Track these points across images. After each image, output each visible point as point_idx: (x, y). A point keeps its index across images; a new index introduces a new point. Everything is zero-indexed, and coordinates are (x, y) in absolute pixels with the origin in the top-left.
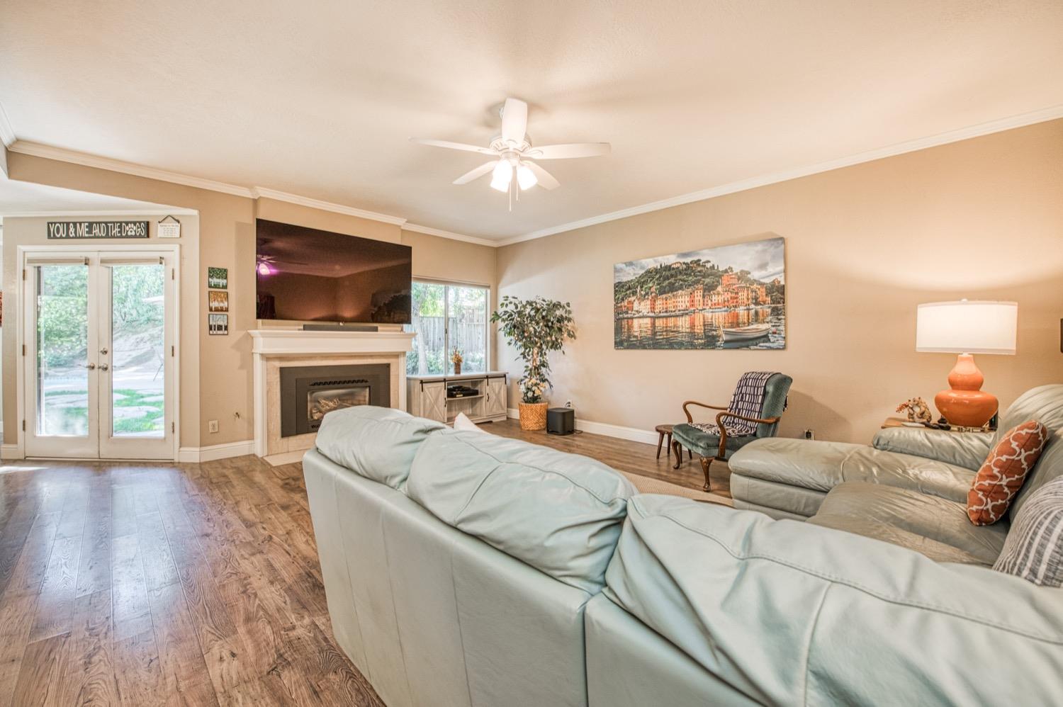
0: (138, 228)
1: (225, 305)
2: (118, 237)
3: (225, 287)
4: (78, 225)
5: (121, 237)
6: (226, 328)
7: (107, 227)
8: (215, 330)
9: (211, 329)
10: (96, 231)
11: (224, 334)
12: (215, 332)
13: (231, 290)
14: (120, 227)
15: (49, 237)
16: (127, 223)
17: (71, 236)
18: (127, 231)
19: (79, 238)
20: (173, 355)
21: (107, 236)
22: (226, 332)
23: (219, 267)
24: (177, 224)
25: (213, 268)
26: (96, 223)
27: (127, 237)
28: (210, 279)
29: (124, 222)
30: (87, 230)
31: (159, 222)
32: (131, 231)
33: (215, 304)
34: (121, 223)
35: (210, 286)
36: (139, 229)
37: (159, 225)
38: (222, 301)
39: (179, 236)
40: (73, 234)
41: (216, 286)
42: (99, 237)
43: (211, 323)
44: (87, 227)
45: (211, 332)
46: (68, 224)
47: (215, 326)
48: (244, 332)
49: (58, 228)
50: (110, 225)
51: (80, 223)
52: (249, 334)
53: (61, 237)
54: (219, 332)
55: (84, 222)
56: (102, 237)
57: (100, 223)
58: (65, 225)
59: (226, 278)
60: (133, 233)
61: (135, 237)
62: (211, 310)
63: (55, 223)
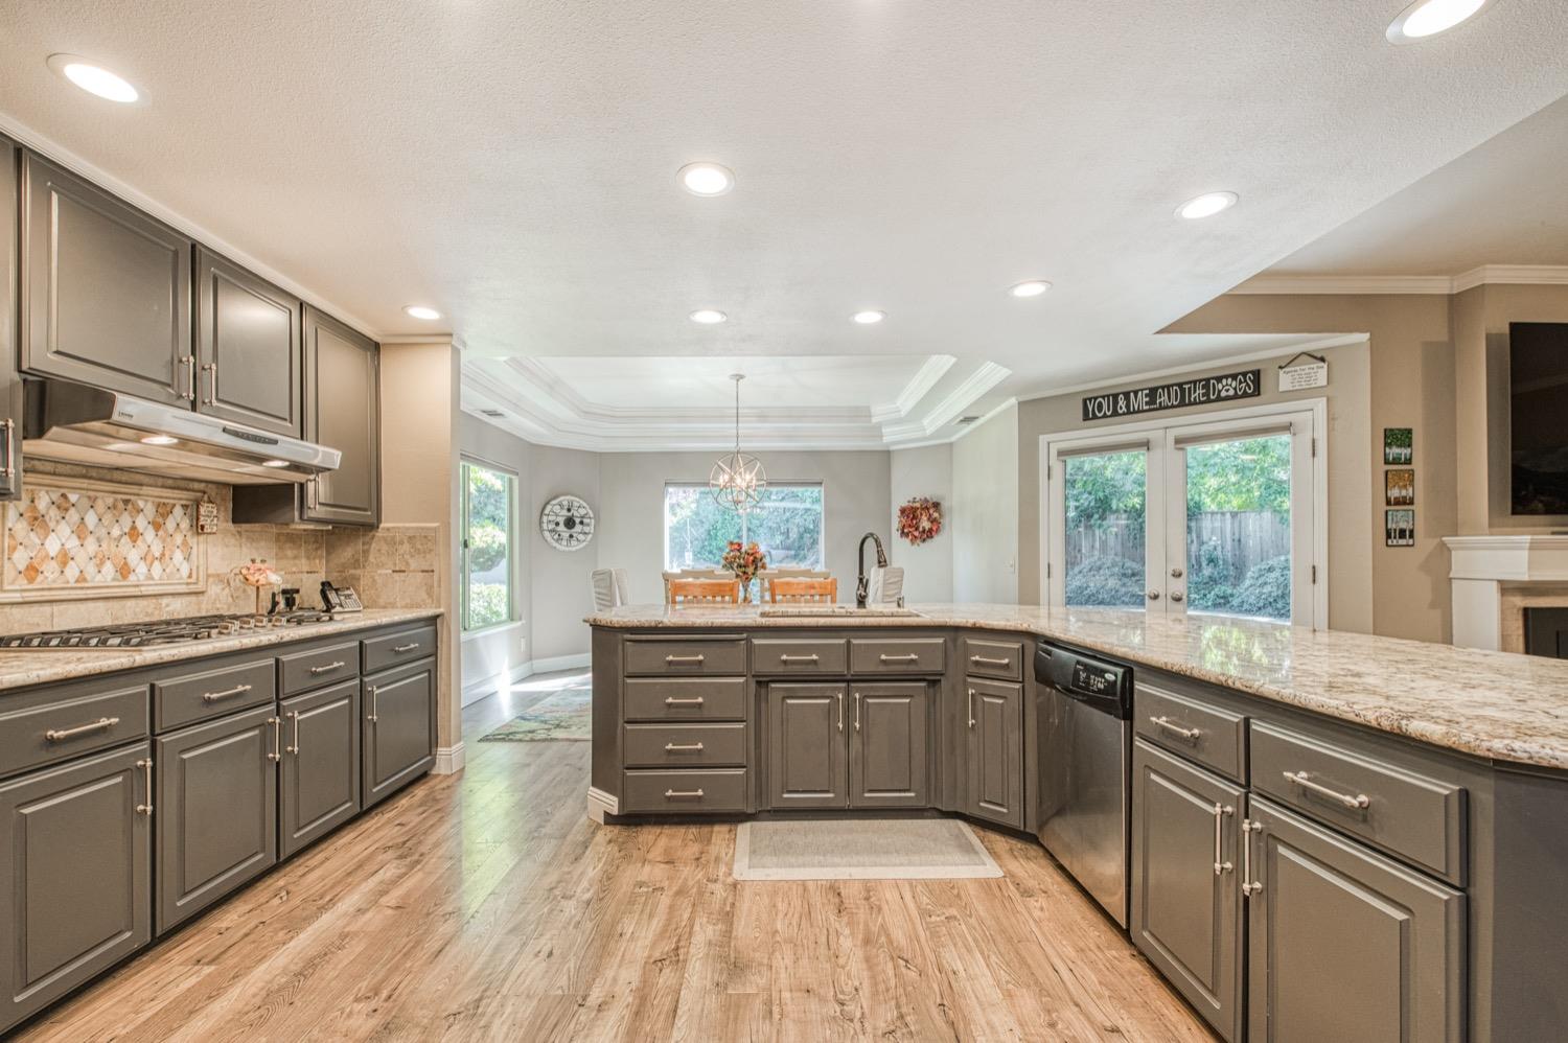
0: (1241, 382)
1: (1407, 493)
2: (1201, 403)
3: (1408, 461)
4: (1132, 395)
5: (1209, 401)
6: (1412, 536)
7: (1183, 391)
8: (1395, 538)
9: (1388, 536)
10: (1163, 399)
11: (1408, 545)
12: (1395, 542)
13: (1418, 465)
14: (1206, 387)
15: (1086, 417)
16: (1219, 379)
17: (1120, 412)
18: (1220, 392)
19: (1134, 412)
20: (1314, 581)
21: (1182, 404)
22: (1411, 542)
23: (1399, 427)
24: (1322, 364)
25: (1392, 430)
26: (1163, 388)
27: (1219, 399)
28: (1388, 450)
29: (1213, 378)
30: (1147, 399)
31: (1281, 367)
32: (1227, 391)
33: (1394, 493)
34: (1208, 380)
35: (1387, 462)
36: (1244, 385)
37: (1281, 372)
38: (1405, 486)
39: (1325, 383)
40: (1124, 409)
41: (1396, 461)
42: (1167, 407)
43: (1389, 527)
44: (1146, 395)
45: (1390, 542)
46: (1115, 396)
47: (1395, 530)
48: (1437, 541)
49: (1100, 403)
50: (1186, 386)
51: (1136, 393)
52: (1443, 544)
53: (1105, 416)
54: (1402, 542)
55: (1142, 390)
56: (1173, 407)
57: (1168, 387)
58: (1111, 398)
59: (1410, 445)
60: (1232, 392)
61: (1235, 397)
62: (1388, 503)
63: (1096, 398)
